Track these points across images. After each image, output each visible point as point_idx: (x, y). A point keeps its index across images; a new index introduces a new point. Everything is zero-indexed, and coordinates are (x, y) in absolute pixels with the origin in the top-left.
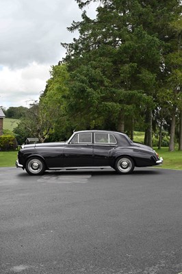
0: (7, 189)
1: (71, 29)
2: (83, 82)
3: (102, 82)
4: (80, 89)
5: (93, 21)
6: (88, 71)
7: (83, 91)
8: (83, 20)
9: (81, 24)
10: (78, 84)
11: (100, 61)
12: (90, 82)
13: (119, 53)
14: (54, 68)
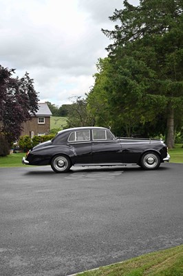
0: (29, 186)
1: (113, 18)
2: (125, 75)
3: (146, 74)
4: (122, 83)
5: (136, 8)
6: (131, 62)
7: (126, 84)
8: (125, 8)
9: (124, 12)
10: (120, 76)
11: (144, 51)
12: (133, 74)
13: (165, 40)
14: (101, 61)
